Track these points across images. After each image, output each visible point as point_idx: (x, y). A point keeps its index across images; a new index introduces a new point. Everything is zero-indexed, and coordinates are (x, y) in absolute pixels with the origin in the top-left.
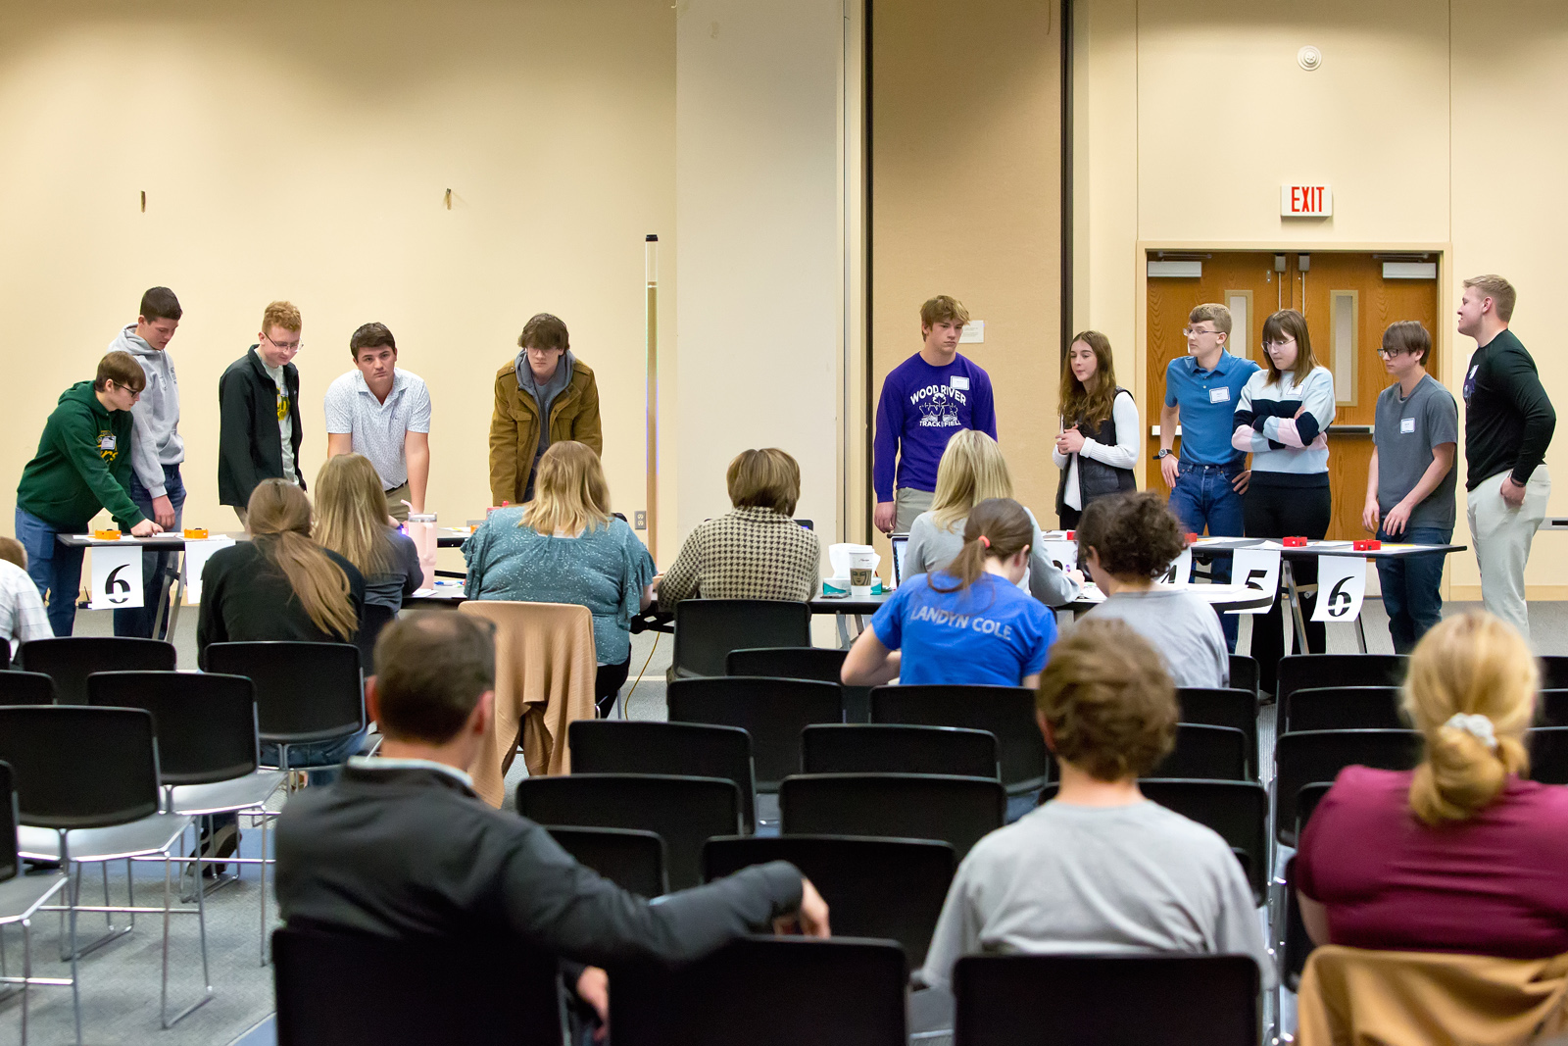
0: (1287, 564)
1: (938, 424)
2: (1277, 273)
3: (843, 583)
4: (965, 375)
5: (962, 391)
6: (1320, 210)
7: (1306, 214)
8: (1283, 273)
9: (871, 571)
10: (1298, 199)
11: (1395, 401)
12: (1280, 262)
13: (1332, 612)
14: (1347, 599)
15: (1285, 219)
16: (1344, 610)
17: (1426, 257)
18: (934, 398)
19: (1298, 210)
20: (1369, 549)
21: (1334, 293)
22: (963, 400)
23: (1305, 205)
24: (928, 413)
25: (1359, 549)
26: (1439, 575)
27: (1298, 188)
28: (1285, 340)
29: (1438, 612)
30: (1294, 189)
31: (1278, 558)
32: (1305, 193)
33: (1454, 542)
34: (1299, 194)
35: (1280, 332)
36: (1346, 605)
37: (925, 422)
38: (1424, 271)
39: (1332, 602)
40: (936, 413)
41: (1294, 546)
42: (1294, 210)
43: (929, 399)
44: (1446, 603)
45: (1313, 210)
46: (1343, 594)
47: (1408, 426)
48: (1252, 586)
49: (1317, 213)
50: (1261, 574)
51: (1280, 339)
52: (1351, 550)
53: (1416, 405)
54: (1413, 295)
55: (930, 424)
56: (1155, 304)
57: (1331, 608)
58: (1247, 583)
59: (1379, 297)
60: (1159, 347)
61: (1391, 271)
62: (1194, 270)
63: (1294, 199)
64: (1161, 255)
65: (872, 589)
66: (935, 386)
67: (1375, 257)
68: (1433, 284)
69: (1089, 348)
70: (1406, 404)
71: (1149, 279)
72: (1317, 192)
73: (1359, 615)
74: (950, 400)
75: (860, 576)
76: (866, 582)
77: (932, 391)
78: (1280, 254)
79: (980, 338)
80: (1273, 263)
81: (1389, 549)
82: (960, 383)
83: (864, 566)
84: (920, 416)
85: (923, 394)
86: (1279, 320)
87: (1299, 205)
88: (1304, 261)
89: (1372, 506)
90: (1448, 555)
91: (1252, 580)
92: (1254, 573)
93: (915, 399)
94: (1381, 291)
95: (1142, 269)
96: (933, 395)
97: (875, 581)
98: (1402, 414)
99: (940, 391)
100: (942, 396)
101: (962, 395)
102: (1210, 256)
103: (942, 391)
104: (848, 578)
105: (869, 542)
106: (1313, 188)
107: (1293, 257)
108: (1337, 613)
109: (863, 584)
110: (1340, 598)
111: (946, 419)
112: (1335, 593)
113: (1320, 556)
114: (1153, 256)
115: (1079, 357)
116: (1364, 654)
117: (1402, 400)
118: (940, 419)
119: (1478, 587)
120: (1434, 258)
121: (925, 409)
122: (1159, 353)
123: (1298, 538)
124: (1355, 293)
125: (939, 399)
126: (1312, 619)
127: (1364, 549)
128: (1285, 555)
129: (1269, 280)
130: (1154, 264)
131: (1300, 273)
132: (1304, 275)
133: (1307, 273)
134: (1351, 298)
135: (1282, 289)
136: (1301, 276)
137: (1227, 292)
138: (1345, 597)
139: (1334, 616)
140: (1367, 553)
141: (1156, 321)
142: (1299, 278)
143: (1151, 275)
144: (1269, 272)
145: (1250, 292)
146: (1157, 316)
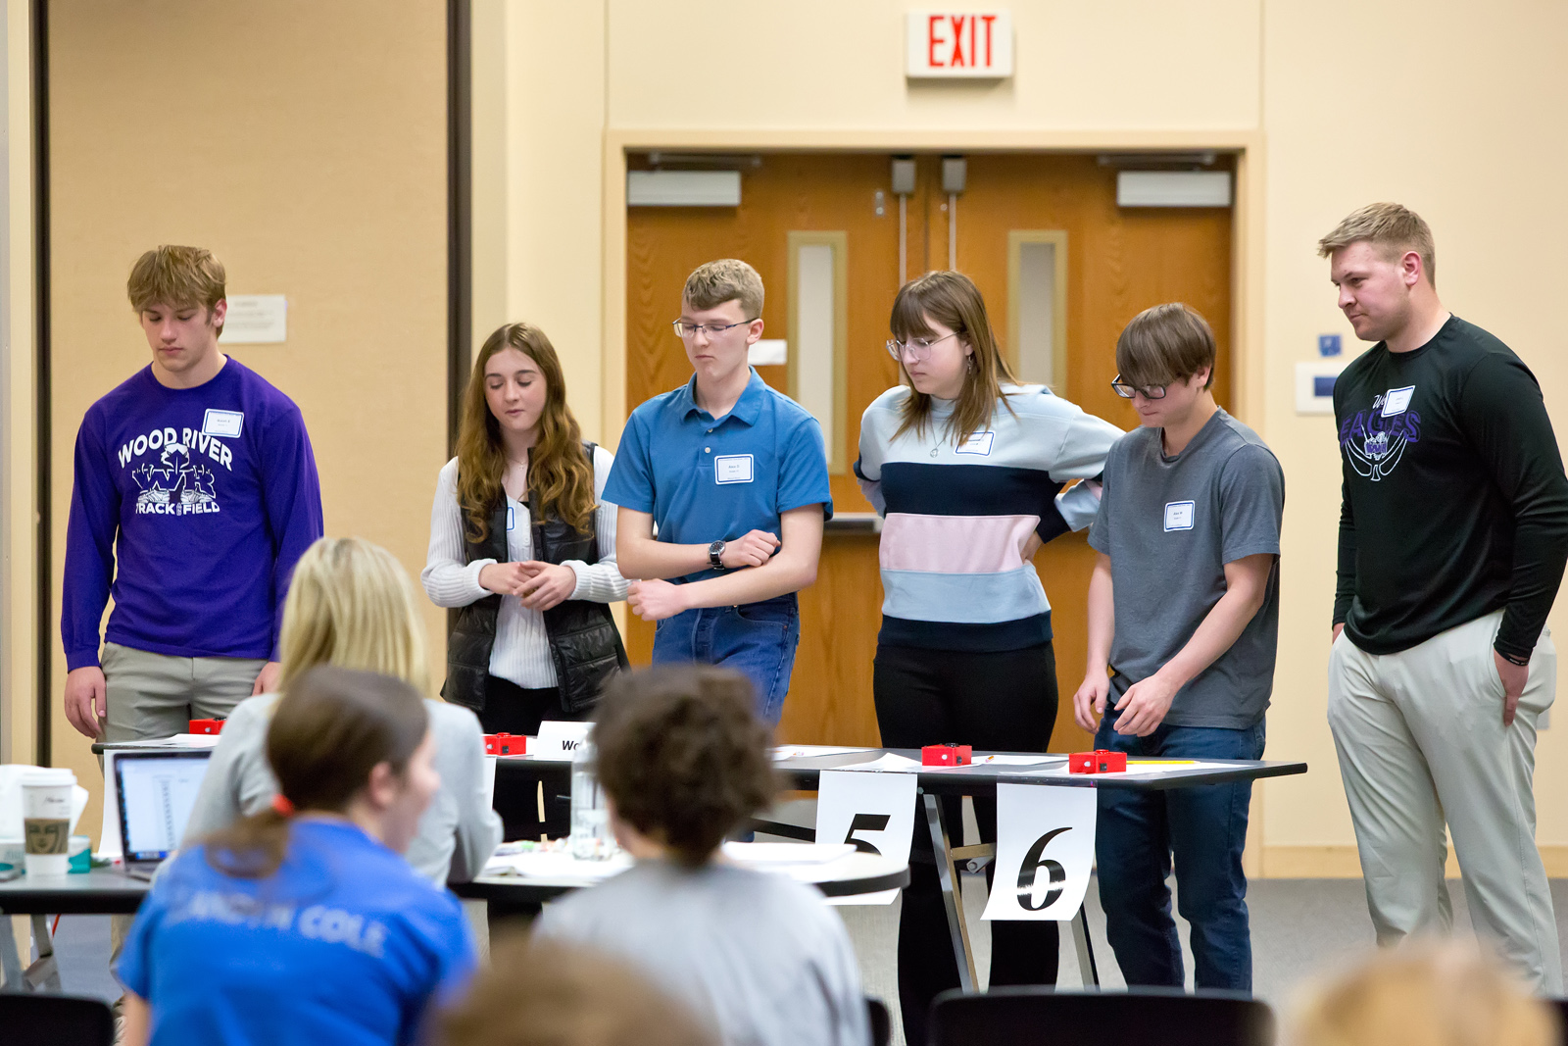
0: (931, 802)
1: (169, 509)
2: (897, 197)
3: (10, 850)
4: (235, 405)
5: (224, 440)
6: (988, 63)
7: (957, 71)
8: (910, 196)
9: (65, 824)
10: (941, 41)
11: (1150, 460)
12: (904, 173)
13: (1025, 902)
14: (1058, 874)
15: (915, 83)
16: (1052, 897)
17: (1209, 160)
18: (165, 455)
19: (941, 64)
20: (1102, 770)
21: (1018, 237)
22: (226, 459)
23: (957, 54)
24: (148, 486)
25: (1081, 769)
26: (1243, 824)
27: (941, 18)
28: (932, 336)
29: (1239, 903)
30: (933, 19)
31: (911, 789)
32: (958, 28)
33: (1271, 757)
34: (944, 30)
35: (922, 322)
36: (1056, 886)
37: (142, 506)
38: (1205, 191)
39: (1026, 879)
40: (165, 484)
41: (943, 763)
42: (933, 63)
43: (153, 456)
44: (1254, 882)
45: (973, 63)
46: (1048, 863)
47: (1180, 516)
48: (864, 847)
49: (980, 70)
50: (878, 822)
51: (923, 334)
52: (1064, 772)
53: (1201, 475)
54: (1184, 243)
55: (151, 509)
56: (645, 261)
57: (1025, 891)
58: (849, 840)
59: (1109, 243)
60: (651, 351)
61: (1135, 190)
62: (724, 190)
63: (933, 41)
64: (655, 159)
65: (71, 860)
66: (168, 430)
67: (1103, 161)
68: (1223, 217)
69: (529, 364)
70: (1175, 470)
71: (636, 214)
72: (981, 26)
73: (1082, 908)
74: (198, 457)
75: (44, 835)
76: (59, 847)
77: (167, 441)
78: (904, 155)
79: (277, 333)
80: (888, 173)
81: (1142, 770)
82: (224, 423)
83: (53, 813)
84: (135, 493)
85: (141, 445)
86: (922, 295)
87: (944, 53)
88: (954, 172)
89: (1097, 680)
90: (1257, 783)
91: (858, 835)
92: (864, 822)
93: (125, 455)
94: (1113, 231)
95: (617, 189)
96: (162, 448)
97: (76, 843)
98: (1168, 491)
99: (180, 440)
100: (183, 450)
101: (225, 449)
102: (756, 162)
103: (186, 440)
104: (18, 837)
105: (44, 759)
106: (973, 19)
107: (930, 163)
108: (1036, 902)
109: (51, 851)
110: (1042, 873)
111: (186, 498)
112: (1032, 861)
113: (999, 786)
114: (639, 160)
115: (511, 384)
116: (1091, 989)
117: (1166, 461)
118: (175, 498)
119: (1347, 850)
120: (1226, 161)
121: (142, 477)
122: (652, 361)
123: (953, 746)
124: (1059, 237)
125: (176, 457)
127: (1091, 771)
128: (926, 784)
129: (880, 211)
130: (640, 177)
131: (946, 196)
132: (953, 200)
133: (959, 195)
134: (1052, 247)
135: (908, 231)
136: (948, 203)
137: (794, 235)
138: (1052, 869)
139: (1030, 908)
140: (1098, 780)
141: (646, 296)
142: (943, 207)
143: (636, 201)
144: (879, 195)
145: (840, 236)
146: (646, 287)
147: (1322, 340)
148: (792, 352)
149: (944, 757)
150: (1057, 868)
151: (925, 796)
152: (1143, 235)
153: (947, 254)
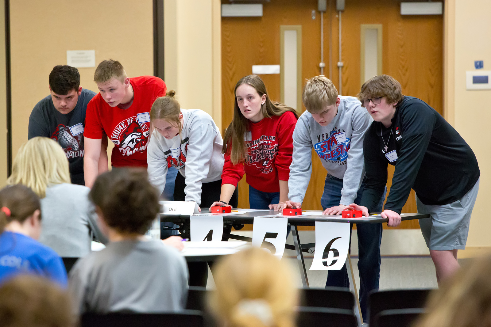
0: (292, 228)
2: (320, 12)
8: (324, 12)
12: (322, 3)
13: (325, 264)
14: (336, 254)
16: (334, 262)
20: (353, 217)
21: (364, 27)
25: (346, 216)
31: (286, 224)
36: (335, 258)
38: (433, 8)
39: (325, 256)
41: (291, 214)
46: (333, 250)
50: (273, 235)
54: (425, 27)
56: (228, 37)
57: (325, 260)
58: (264, 242)
60: (231, 69)
61: (407, 9)
62: (256, 10)
68: (440, 18)
71: (225, 20)
79: (92, 64)
80: (316, 4)
88: (341, 3)
91: (267, 240)
92: (268, 235)
94: (400, 24)
95: (217, 10)
102: (268, 0)
108: (328, 264)
110: (331, 253)
112: (327, 249)
113: (317, 222)
114: (225, 1)
122: (231, 73)
124: (379, 26)
126: (310, 269)
127: (350, 217)
128: (290, 222)
129: (314, 18)
130: (226, 6)
131: (338, 12)
132: (340, 13)
133: (342, 11)
134: (377, 30)
135: (324, 25)
136: (338, 15)
137: (282, 27)
138: (334, 252)
139: (327, 266)
140: (351, 220)
141: (228, 49)
142: (337, 16)
143: (224, 15)
144: (314, 12)
145: (299, 27)
146: (229, 46)
147: (476, 63)
148: (282, 69)
149: (291, 212)
150: (336, 251)
151: (291, 226)
152: (410, 25)
153: (338, 33)
